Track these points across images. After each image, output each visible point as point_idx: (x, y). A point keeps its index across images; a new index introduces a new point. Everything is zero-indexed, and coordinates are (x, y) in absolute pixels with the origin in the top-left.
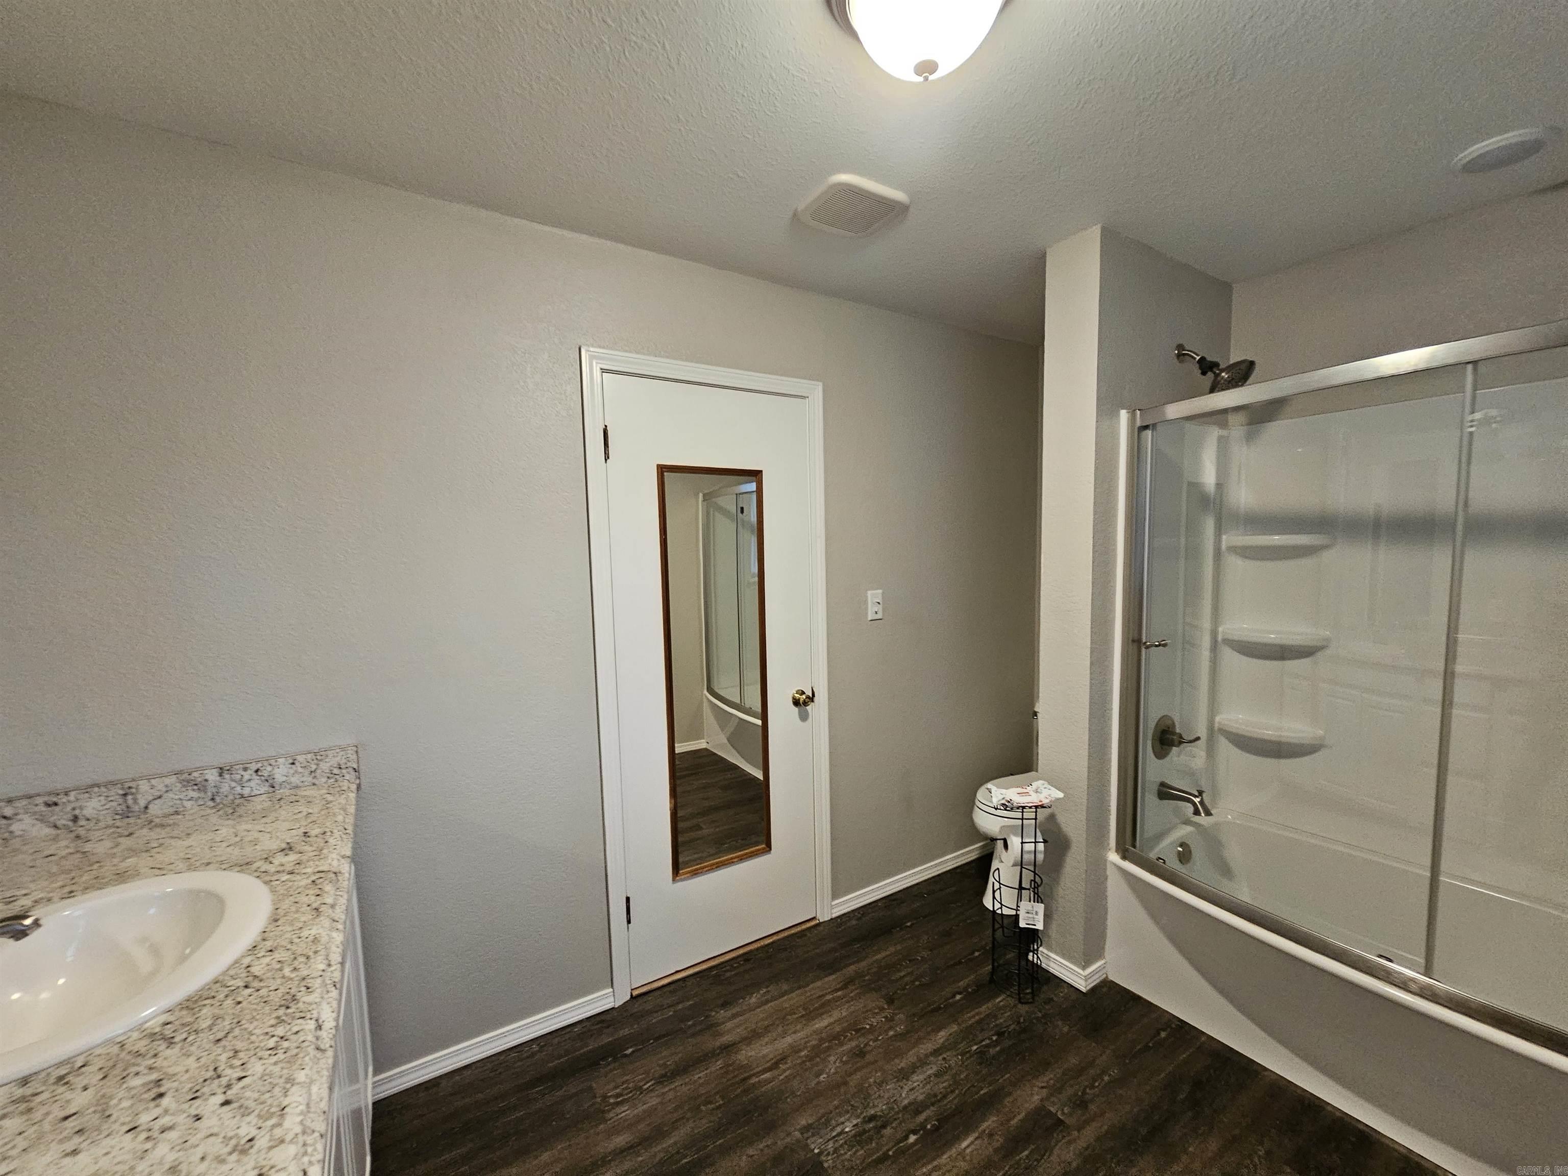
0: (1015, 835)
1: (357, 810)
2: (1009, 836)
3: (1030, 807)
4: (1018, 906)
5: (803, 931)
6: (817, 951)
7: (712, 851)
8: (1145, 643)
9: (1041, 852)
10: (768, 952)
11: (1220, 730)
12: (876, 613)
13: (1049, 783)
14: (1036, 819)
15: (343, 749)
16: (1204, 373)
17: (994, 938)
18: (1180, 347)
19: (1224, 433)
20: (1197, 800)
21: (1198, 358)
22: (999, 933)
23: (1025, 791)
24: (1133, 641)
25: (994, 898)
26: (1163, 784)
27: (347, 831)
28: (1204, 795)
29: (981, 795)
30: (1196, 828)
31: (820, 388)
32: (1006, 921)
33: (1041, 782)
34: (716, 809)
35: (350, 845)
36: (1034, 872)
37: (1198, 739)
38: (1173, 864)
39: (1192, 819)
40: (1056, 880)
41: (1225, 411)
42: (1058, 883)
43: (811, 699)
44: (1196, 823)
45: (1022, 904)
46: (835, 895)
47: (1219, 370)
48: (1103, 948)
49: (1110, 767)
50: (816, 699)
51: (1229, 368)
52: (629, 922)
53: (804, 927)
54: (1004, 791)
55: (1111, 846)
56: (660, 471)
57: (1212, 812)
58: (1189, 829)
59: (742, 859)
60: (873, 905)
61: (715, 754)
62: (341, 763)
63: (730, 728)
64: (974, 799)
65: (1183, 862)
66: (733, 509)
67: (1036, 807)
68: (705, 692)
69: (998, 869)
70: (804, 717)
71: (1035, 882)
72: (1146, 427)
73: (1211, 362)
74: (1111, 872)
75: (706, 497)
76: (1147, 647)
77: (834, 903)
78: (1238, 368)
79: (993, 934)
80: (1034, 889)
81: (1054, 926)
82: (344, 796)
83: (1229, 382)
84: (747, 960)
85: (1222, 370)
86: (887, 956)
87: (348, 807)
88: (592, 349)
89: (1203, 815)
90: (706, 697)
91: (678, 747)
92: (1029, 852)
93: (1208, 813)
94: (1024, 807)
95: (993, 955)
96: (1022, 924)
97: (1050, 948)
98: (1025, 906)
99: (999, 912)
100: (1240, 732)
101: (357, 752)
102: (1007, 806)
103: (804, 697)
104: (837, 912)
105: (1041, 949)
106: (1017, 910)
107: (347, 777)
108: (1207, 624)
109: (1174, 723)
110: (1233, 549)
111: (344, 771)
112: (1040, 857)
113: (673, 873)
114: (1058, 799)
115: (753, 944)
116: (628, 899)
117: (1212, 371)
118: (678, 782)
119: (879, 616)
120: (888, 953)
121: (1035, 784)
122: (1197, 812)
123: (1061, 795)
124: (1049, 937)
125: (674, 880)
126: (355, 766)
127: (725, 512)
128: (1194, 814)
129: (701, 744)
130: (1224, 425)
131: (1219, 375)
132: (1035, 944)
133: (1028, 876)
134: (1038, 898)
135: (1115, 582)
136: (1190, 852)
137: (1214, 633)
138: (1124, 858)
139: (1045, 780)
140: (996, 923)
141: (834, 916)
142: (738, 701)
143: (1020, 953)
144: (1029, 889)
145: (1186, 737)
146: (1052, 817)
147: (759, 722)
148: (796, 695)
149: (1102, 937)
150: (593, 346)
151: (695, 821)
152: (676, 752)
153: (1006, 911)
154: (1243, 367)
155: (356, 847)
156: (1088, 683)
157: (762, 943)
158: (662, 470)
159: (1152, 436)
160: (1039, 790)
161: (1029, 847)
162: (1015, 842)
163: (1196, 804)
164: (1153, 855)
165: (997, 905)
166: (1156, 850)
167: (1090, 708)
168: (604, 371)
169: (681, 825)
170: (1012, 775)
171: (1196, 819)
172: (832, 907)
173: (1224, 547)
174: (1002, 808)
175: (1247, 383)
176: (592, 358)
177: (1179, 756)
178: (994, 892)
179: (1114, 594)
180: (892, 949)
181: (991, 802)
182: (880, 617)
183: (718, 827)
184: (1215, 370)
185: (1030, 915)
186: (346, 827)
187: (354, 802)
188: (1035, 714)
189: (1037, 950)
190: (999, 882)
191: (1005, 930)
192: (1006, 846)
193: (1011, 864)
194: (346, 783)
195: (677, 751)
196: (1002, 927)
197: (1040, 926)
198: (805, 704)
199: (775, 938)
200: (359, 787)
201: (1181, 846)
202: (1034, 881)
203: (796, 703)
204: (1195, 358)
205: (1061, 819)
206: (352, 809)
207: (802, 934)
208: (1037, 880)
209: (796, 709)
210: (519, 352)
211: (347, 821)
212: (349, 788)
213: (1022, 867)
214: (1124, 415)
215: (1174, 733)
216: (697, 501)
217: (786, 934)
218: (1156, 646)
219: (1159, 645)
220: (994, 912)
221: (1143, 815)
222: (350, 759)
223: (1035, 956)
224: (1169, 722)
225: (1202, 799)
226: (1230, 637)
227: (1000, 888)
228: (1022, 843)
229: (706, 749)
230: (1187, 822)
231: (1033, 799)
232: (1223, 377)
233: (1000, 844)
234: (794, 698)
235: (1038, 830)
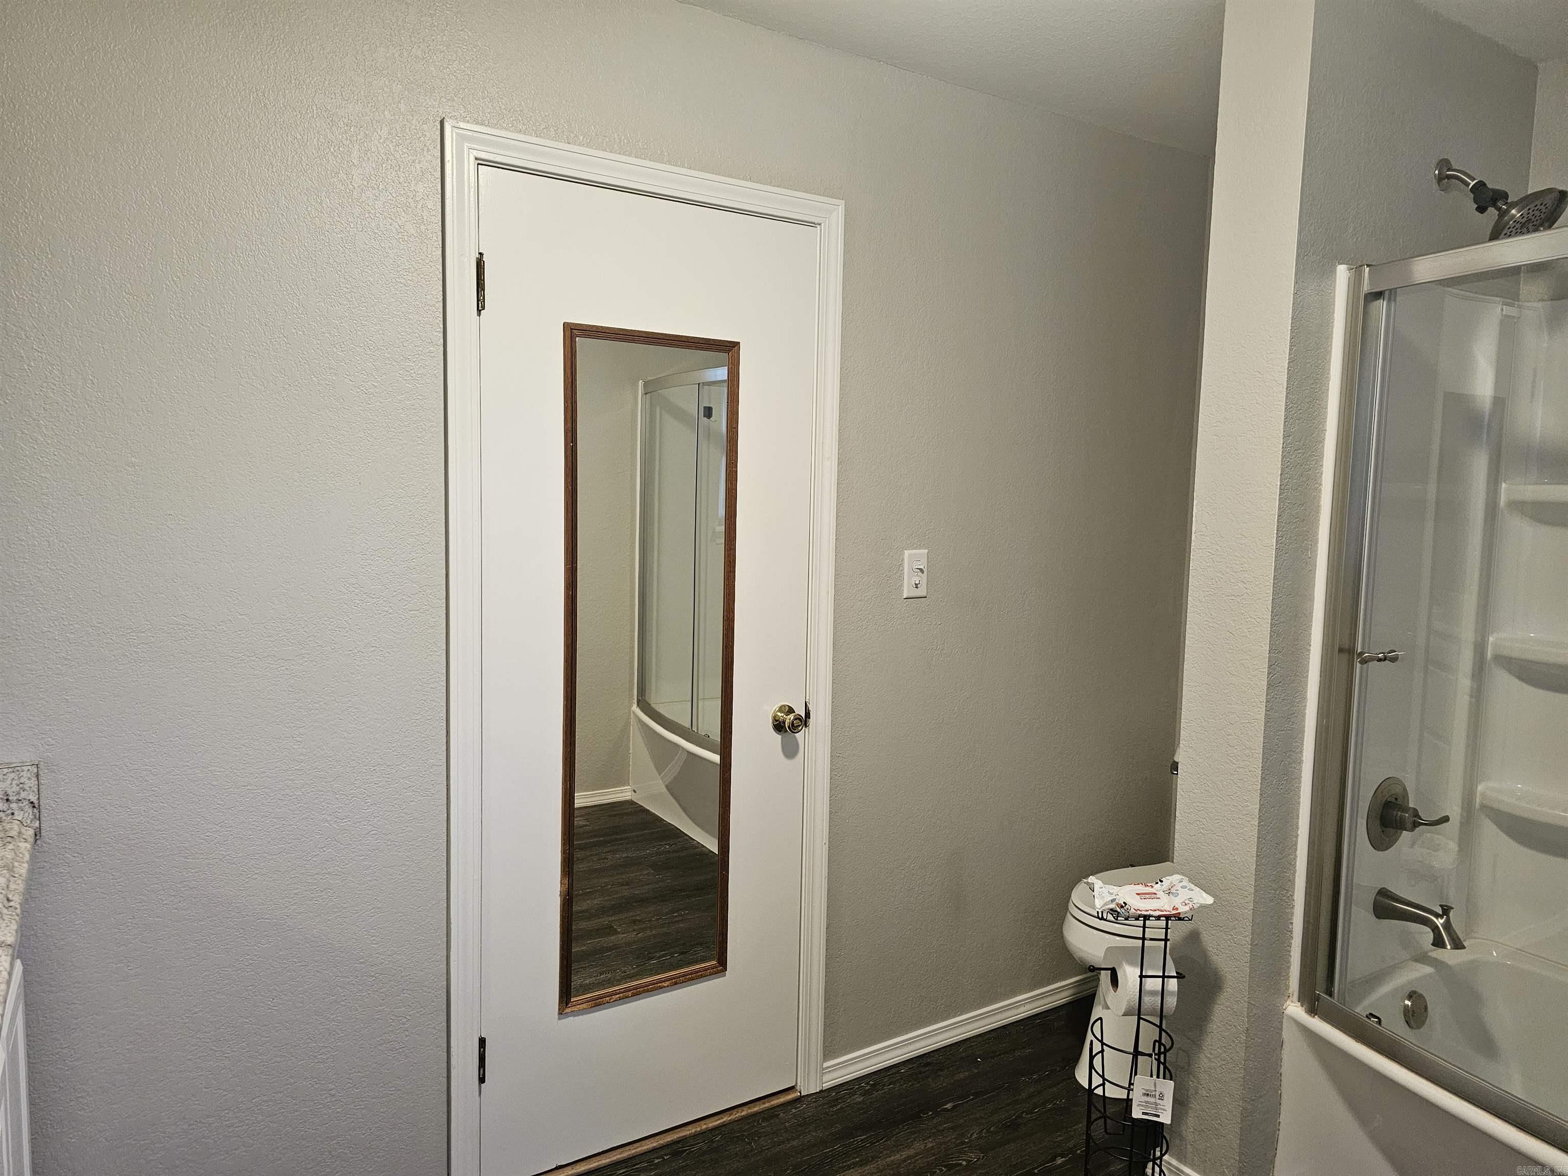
0: (1131, 964)
1: (31, 871)
2: (1120, 965)
3: (1158, 918)
4: (1131, 1084)
5: (773, 1108)
6: (795, 1143)
7: (630, 970)
8: (1362, 653)
9: (1172, 993)
10: (712, 1142)
11: (1484, 807)
12: (917, 586)
13: (1191, 881)
14: (1166, 940)
15: (14, 769)
16: (1481, 209)
17: (1088, 1136)
18: (1444, 164)
19: (1512, 311)
20: (1440, 922)
21: (1472, 183)
22: (1098, 1130)
23: (1149, 890)
24: (1341, 650)
25: (1091, 1067)
26: (1383, 893)
27: (12, 904)
28: (1452, 914)
29: (1077, 896)
30: (1436, 968)
31: (841, 210)
32: (1111, 1110)
33: (1177, 877)
34: (642, 901)
35: (14, 926)
36: (1160, 1027)
37: (1446, 819)
38: (1395, 1026)
39: (1430, 954)
40: (1197, 1043)
41: (1514, 272)
42: (1200, 1047)
43: (804, 720)
44: (1436, 959)
45: (1137, 1079)
46: (829, 1051)
47: (1506, 204)
48: (1272, 1162)
49: (1295, 859)
50: (812, 721)
51: (1526, 200)
52: (482, 1080)
53: (776, 1102)
54: (1115, 889)
55: (1291, 990)
56: (568, 333)
57: (1465, 944)
58: (1428, 970)
59: (676, 983)
60: (894, 1071)
61: (647, 812)
62: (9, 792)
63: (674, 769)
64: (1068, 902)
65: (1412, 1023)
66: (692, 408)
67: (1168, 918)
68: (635, 708)
69: (1101, 1019)
70: (790, 751)
71: (1160, 1044)
72: (1379, 295)
73: (1495, 191)
74: (1289, 1034)
75: (650, 389)
76: (1364, 662)
77: (826, 1065)
78: (1538, 203)
79: (1088, 1128)
80: (1159, 1054)
81: (1191, 1121)
82: (11, 846)
83: (1523, 225)
84: (676, 1154)
85: (1513, 205)
86: (909, 1157)
87: (16, 864)
88: (462, 125)
89: (1449, 947)
90: (636, 716)
91: (581, 797)
92: (1153, 993)
93: (1458, 945)
94: (1146, 918)
95: (1086, 1163)
96: (1137, 1114)
97: (1182, 1159)
98: (1142, 1082)
99: (1099, 1091)
100: (1518, 813)
101: (37, 776)
102: (1118, 913)
103: (792, 716)
104: (831, 1080)
105: (1166, 1157)
106: (1129, 1090)
107: (19, 816)
108: (1467, 633)
109: (1405, 789)
110: (1519, 507)
111: (14, 805)
112: (1171, 1002)
113: (560, 1002)
114: (1203, 907)
115: (690, 1127)
116: (482, 1042)
117: (1494, 205)
118: (578, 854)
119: (922, 592)
120: (912, 1152)
121: (1167, 881)
122: (1438, 943)
123: (1210, 900)
124: (1182, 1138)
125: (561, 1013)
126: (34, 799)
127: (679, 414)
128: (1433, 944)
129: (622, 794)
130: (1512, 297)
131: (1507, 212)
132: (1158, 1149)
133: (1149, 1034)
134: (1168, 1074)
135: (1315, 552)
136: (1426, 1008)
137: (1480, 648)
138: (1312, 1011)
139: (1182, 874)
140: (1093, 1109)
141: (826, 1086)
142: (687, 724)
143: (1130, 1161)
144: (1150, 1055)
145: (1425, 816)
146: (1194, 937)
147: (716, 758)
148: (779, 714)
149: (1271, 1142)
150: (464, 120)
151: (605, 920)
152: (576, 806)
153: (1112, 1092)
154: (1549, 200)
155: (26, 930)
156: (1262, 716)
157: (704, 1126)
158: (573, 332)
159: (1388, 309)
160: (1173, 890)
161: (1153, 984)
162: (1130, 974)
163: (1437, 927)
164: (1361, 1010)
165: (1097, 1080)
166: (1366, 1003)
167: (1265, 759)
168: (481, 163)
169: (579, 926)
170: (1132, 866)
171: (1438, 953)
172: (823, 1071)
173: (1503, 500)
174: (1110, 917)
175: (1556, 225)
176: (462, 139)
177: (1412, 846)
178: (1092, 1058)
179: (1313, 571)
180: (919, 1146)
181: (1094, 907)
182: (924, 594)
183: (643, 929)
184: (1499, 204)
185: (1152, 1100)
186: (10, 897)
187: (27, 857)
188: (1175, 766)
189: (1161, 1158)
190: (1101, 1041)
191: (1108, 1121)
192: (1115, 982)
193: (1122, 1014)
194: (16, 826)
195: (579, 802)
196: (1105, 1117)
197: (1166, 1118)
198: (794, 728)
199: (726, 1119)
200: (37, 834)
201: (1410, 997)
202: (1160, 1041)
203: (779, 727)
204: (1467, 184)
205: (1209, 941)
206: (23, 869)
207: (771, 1113)
208: (1163, 1041)
209: (778, 737)
210: (341, 124)
211: (12, 886)
212: (20, 833)
213: (1139, 1019)
214: (1342, 272)
215: (1406, 809)
216: (636, 391)
217: (745, 1112)
218: (1380, 660)
219: (1385, 659)
220: (1090, 1091)
221: (1346, 943)
222: (26, 787)
223: (1157, 1169)
224: (1398, 790)
225: (1448, 921)
226: (1506, 653)
227: (1102, 1051)
228: (1141, 976)
229: (631, 803)
230: (1422, 958)
231: (1163, 904)
232: (1514, 216)
233: (1105, 977)
234: (775, 719)
235: (1168, 956)
